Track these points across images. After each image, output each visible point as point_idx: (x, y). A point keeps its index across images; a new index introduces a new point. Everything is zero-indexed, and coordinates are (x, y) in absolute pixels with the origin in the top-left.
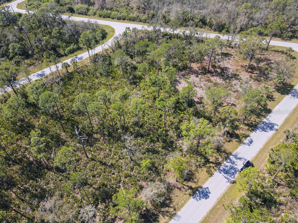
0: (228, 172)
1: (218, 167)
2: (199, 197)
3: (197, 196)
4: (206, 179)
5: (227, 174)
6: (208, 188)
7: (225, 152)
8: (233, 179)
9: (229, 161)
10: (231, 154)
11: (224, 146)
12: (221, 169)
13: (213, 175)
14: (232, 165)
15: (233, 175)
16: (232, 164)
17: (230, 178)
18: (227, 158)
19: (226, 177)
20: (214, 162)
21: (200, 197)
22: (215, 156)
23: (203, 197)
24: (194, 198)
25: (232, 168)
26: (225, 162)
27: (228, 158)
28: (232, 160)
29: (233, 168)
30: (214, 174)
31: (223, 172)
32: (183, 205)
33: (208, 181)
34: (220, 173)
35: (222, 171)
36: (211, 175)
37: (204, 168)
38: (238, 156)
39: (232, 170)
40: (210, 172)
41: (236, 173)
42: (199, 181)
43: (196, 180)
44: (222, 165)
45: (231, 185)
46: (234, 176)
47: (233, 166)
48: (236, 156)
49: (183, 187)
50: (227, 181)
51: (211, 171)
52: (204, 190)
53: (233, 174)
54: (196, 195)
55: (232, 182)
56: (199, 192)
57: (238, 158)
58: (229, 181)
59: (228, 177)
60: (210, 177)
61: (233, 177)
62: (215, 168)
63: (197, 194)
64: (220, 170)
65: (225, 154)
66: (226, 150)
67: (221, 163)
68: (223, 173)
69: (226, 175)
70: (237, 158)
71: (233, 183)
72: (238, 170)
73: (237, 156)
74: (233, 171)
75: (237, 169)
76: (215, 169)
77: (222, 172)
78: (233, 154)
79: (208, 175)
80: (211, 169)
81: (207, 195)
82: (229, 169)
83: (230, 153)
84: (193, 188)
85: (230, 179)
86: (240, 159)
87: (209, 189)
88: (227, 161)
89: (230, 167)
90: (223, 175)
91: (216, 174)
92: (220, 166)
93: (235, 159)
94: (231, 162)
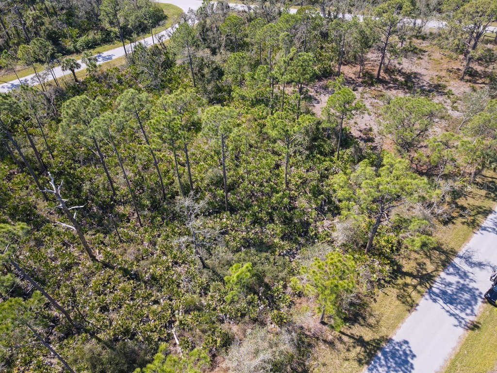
0: (455, 299)
1: (428, 285)
2: (386, 369)
3: (381, 366)
4: (400, 318)
5: (452, 304)
6: (406, 342)
7: (438, 248)
8: (472, 318)
9: (451, 270)
10: (454, 253)
11: (434, 235)
12: (434, 290)
13: (418, 308)
14: (462, 281)
15: (470, 307)
16: (461, 277)
17: (463, 315)
18: (446, 264)
19: (451, 312)
20: (415, 273)
21: (389, 368)
22: (416, 259)
23: (397, 369)
24: (371, 370)
25: (463, 289)
26: (443, 274)
27: (447, 262)
28: (459, 269)
29: (467, 289)
30: (417, 305)
31: (441, 298)
33: (405, 324)
34: (435, 301)
35: (437, 295)
36: (412, 307)
37: (389, 289)
38: (475, 259)
39: (463, 295)
40: (409, 299)
41: (476, 303)
42: (381, 323)
43: (372, 321)
44: (435, 281)
45: (467, 335)
46: (472, 311)
47: (465, 283)
48: (467, 259)
49: (340, 339)
50: (457, 323)
51: (410, 297)
52: (397, 347)
53: (469, 304)
54: (375, 362)
55: (469, 325)
56: (385, 354)
57: (474, 264)
58: (460, 322)
60: (409, 311)
61: (468, 311)
62: (419, 288)
63: (379, 359)
64: (434, 293)
65: (440, 255)
66: (442, 245)
67: (434, 276)
68: (441, 300)
69: (452, 307)
71: (472, 329)
72: (481, 293)
73: (470, 257)
74: (467, 296)
75: (477, 292)
76: (419, 292)
77: (439, 298)
78: (461, 254)
79: (403, 307)
80: (410, 290)
81: (408, 362)
82: (455, 290)
83: (452, 251)
84: (368, 343)
85: (463, 319)
86: (480, 265)
87: (410, 345)
88: (448, 270)
89: (457, 286)
90: (444, 308)
91: (424, 303)
92: (432, 283)
93: (466, 265)
94: (458, 272)
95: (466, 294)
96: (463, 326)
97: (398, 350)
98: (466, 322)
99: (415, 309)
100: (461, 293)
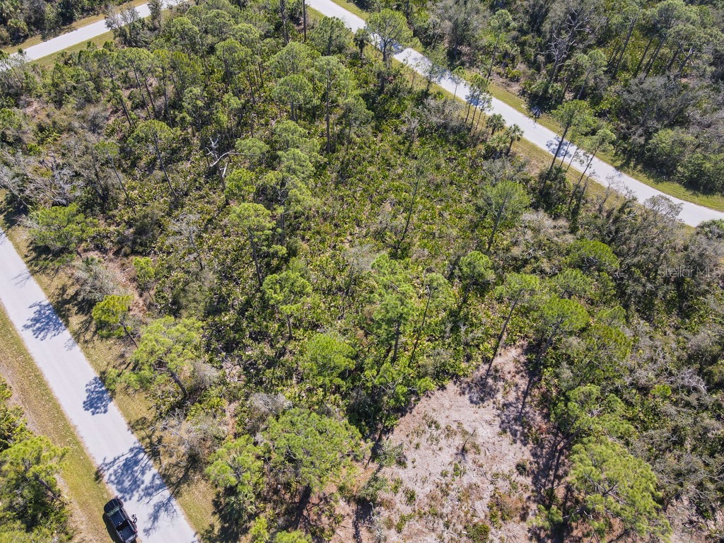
0: (127, 471)
1: (148, 450)
2: (92, 390)
3: (95, 387)
4: (126, 413)
5: (124, 465)
6: (105, 412)
7: (185, 479)
8: (106, 478)
9: (158, 482)
10: (176, 494)
11: (203, 481)
12: (141, 455)
13: (130, 432)
14: (143, 486)
15: (116, 481)
16: (147, 488)
17: (111, 471)
18: (165, 478)
19: (117, 461)
21: (92, 392)
23: (89, 398)
24: (95, 379)
25: (136, 484)
26: (155, 470)
27: (167, 482)
28: (156, 490)
29: (133, 487)
30: (133, 433)
31: (132, 457)
32: (88, 356)
33: (120, 415)
34: (131, 450)
35: (135, 455)
36: (132, 427)
37: (154, 413)
38: (163, 514)
39: (129, 481)
40: (140, 427)
41: (118, 490)
42: (127, 397)
44: (150, 459)
45: (94, 465)
46: (112, 482)
47: (140, 490)
48: (163, 506)
49: (124, 363)
50: (107, 461)
51: (141, 429)
52: (104, 403)
53: (120, 482)
54: (99, 384)
55: (101, 472)
56: (103, 392)
57: (158, 511)
58: (106, 466)
59: (115, 467)
60: (129, 423)
61: (113, 478)
62: (148, 440)
63: (101, 387)
64: (139, 453)
65: (178, 477)
66: (189, 485)
67: (155, 459)
68: (130, 456)
69: (121, 464)
70: (160, 508)
71: (97, 473)
72: (125, 500)
73: (166, 510)
74: (127, 484)
75: (128, 497)
76: (143, 439)
77: (132, 455)
78: (174, 502)
79: (135, 418)
80: (148, 431)
81: (91, 408)
82: (136, 474)
83: (178, 493)
85: (108, 469)
86: (155, 517)
87: (103, 415)
88: (158, 478)
89: (139, 479)
90: (123, 455)
91: (132, 440)
92: (149, 455)
93: (159, 501)
94: (153, 488)
95: (129, 484)
96: (103, 466)
97: (102, 403)
98: (105, 470)
99: (128, 430)
100: (131, 479)
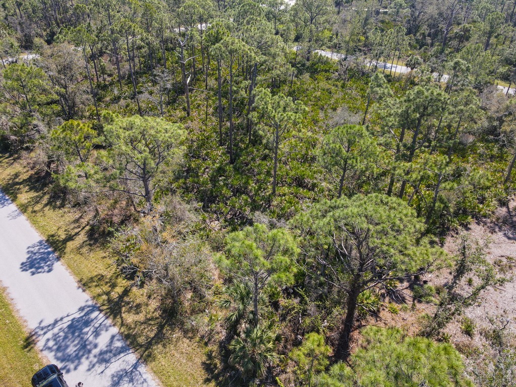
0: (73, 333)
1: (105, 307)
2: (35, 252)
3: (39, 248)
4: (75, 271)
5: (70, 327)
6: (50, 271)
7: (159, 337)
8: (40, 345)
9: (118, 344)
10: (146, 357)
11: (185, 340)
12: (96, 314)
13: (80, 290)
14: (95, 351)
15: (55, 347)
16: (102, 353)
17: (49, 335)
18: (130, 340)
19: (60, 323)
20: (126, 299)
21: (35, 254)
22: (147, 305)
23: (30, 259)
24: (40, 242)
25: (85, 348)
26: (115, 330)
27: (132, 343)
28: (115, 355)
29: (81, 353)
30: (84, 291)
31: (82, 317)
32: (34, 223)
33: (69, 274)
34: (82, 309)
35: (87, 314)
36: (84, 285)
37: (114, 270)
39: (75, 346)
40: (94, 284)
41: (58, 359)
42: (79, 256)
43: (85, 250)
44: (107, 318)
45: (24, 330)
46: (50, 349)
47: (91, 355)
49: (79, 227)
50: (43, 325)
51: (96, 286)
52: (49, 263)
53: (61, 349)
54: (45, 246)
55: (34, 337)
56: (49, 253)
57: (118, 383)
58: (42, 329)
59: (56, 330)
60: (80, 281)
61: (51, 343)
62: (105, 297)
63: (46, 249)
64: (92, 311)
65: (147, 337)
66: (164, 346)
67: (115, 317)
68: (79, 316)
69: (65, 325)
70: (120, 378)
71: (27, 339)
72: (68, 371)
73: (131, 380)
74: (71, 350)
75: (72, 366)
76: (99, 296)
77: (82, 314)
79: (87, 275)
80: (106, 288)
81: (31, 268)
82: (86, 337)
83: (149, 356)
84: (65, 243)
85: (45, 333)
87: (45, 274)
88: (118, 340)
89: (91, 343)
90: (68, 316)
91: (84, 298)
92: (106, 314)
93: (119, 369)
94: (111, 351)
95: (75, 349)
96: (37, 330)
97: (46, 263)
98: (40, 335)
99: (79, 287)
100: (78, 344)
